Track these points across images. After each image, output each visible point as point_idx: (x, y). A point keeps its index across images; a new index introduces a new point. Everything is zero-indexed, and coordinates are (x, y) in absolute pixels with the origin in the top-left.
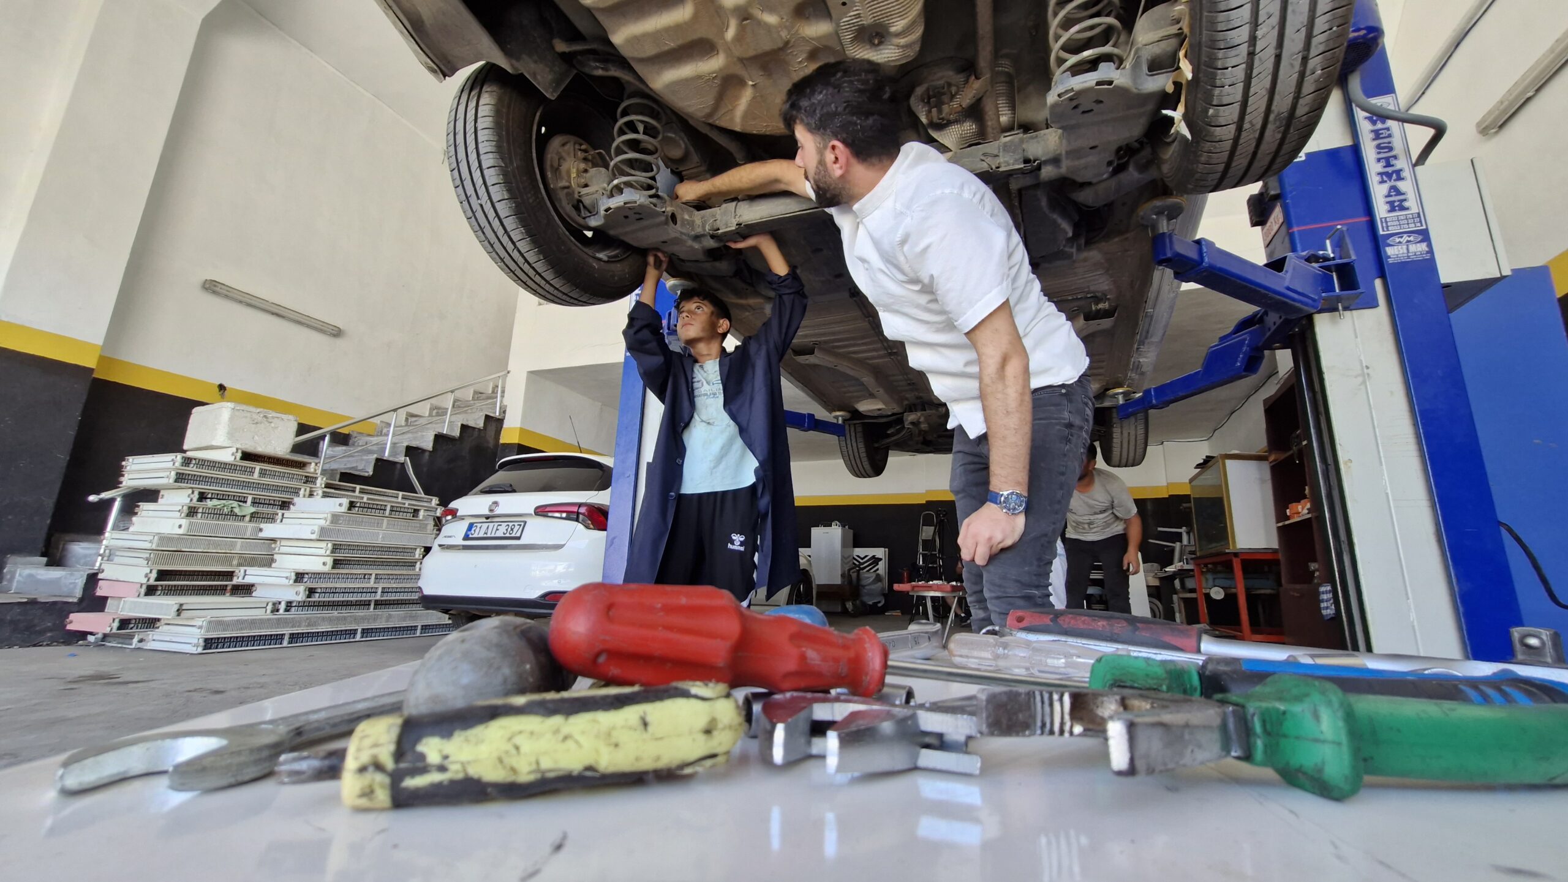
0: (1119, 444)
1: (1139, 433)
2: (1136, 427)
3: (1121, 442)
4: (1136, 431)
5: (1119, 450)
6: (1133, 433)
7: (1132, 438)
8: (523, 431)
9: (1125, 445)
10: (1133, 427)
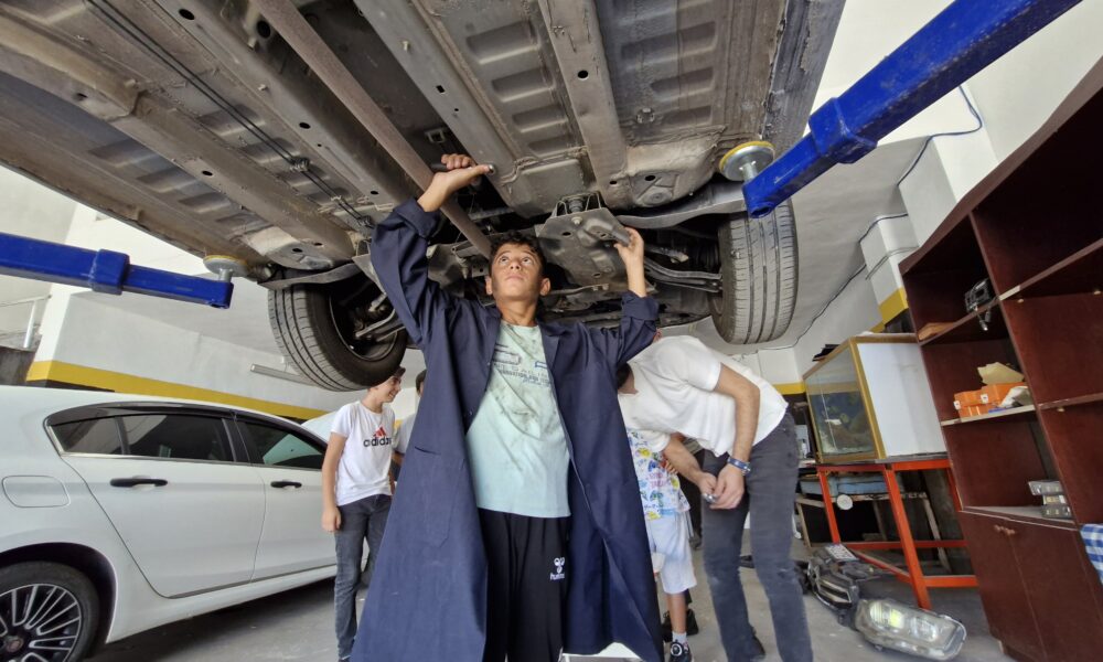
0: (748, 292)
1: (783, 266)
2: (777, 254)
3: (752, 289)
4: (778, 262)
5: (747, 304)
6: (771, 267)
7: (772, 279)
8: (55, 364)
9: (759, 294)
10: (771, 255)
